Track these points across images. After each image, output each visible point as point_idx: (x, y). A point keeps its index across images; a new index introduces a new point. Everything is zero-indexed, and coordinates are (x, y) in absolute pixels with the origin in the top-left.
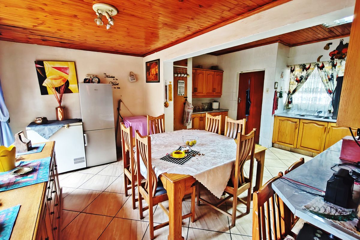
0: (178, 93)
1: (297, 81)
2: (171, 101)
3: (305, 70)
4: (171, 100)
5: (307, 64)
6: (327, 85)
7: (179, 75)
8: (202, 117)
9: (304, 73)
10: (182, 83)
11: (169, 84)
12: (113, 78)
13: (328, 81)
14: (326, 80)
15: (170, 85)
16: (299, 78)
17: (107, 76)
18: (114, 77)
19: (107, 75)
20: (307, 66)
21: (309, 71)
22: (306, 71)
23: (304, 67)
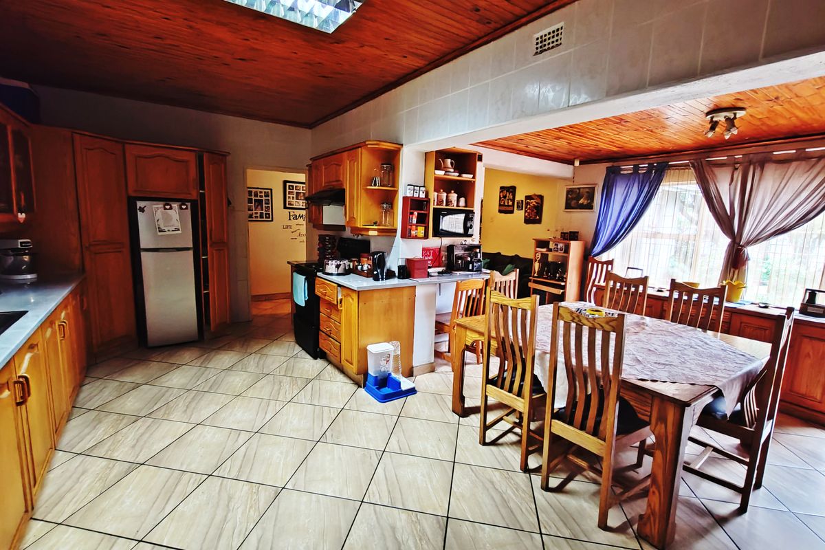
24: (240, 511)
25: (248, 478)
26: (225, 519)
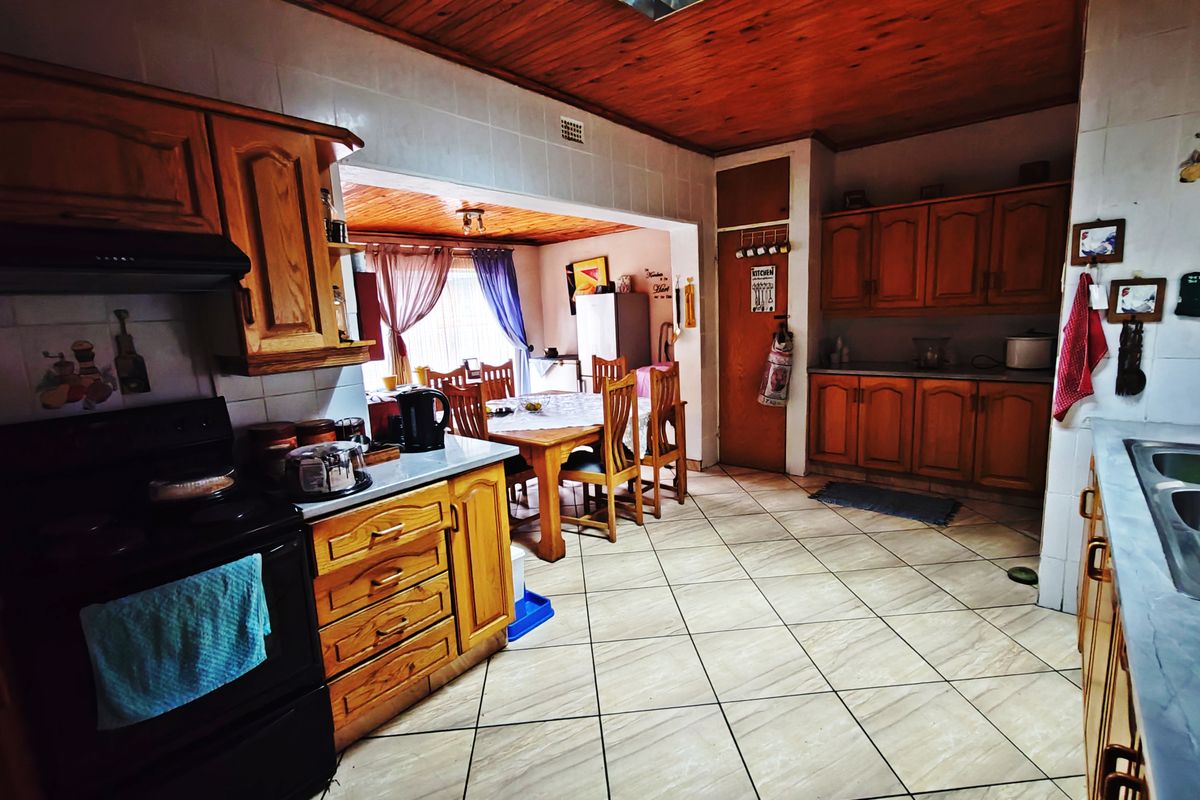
0: (753, 305)
2: (692, 329)
4: (690, 324)
7: (750, 253)
8: (863, 390)
10: (766, 273)
11: (687, 283)
12: (659, 278)
15: (689, 288)
17: (651, 275)
18: (661, 275)
19: (650, 271)
24: (841, 637)
25: (802, 657)
26: (859, 641)
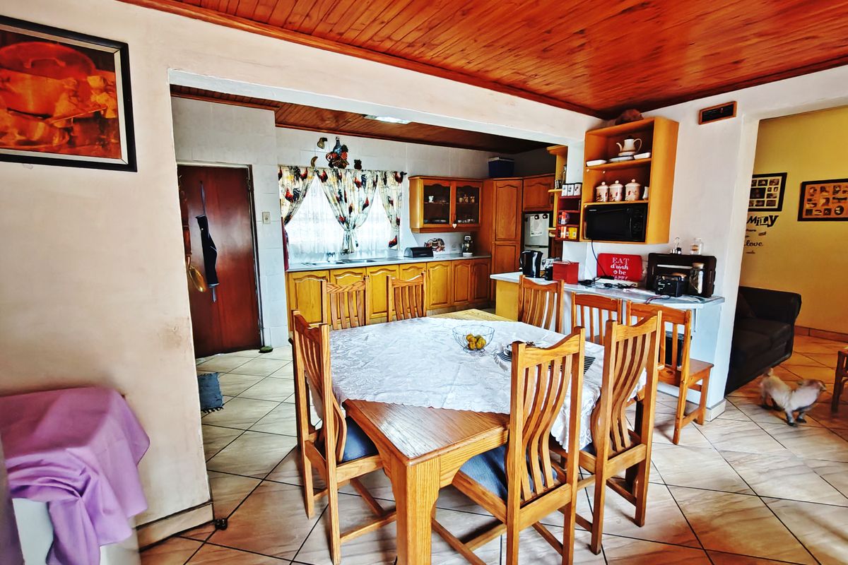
1: (288, 198)
3: (300, 179)
5: (302, 167)
6: (335, 208)
9: (299, 185)
13: (337, 202)
14: (334, 200)
16: (291, 193)
20: (303, 172)
21: (307, 181)
22: (303, 180)
23: (297, 173)
